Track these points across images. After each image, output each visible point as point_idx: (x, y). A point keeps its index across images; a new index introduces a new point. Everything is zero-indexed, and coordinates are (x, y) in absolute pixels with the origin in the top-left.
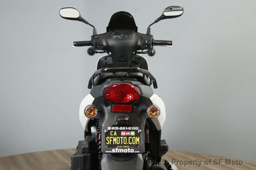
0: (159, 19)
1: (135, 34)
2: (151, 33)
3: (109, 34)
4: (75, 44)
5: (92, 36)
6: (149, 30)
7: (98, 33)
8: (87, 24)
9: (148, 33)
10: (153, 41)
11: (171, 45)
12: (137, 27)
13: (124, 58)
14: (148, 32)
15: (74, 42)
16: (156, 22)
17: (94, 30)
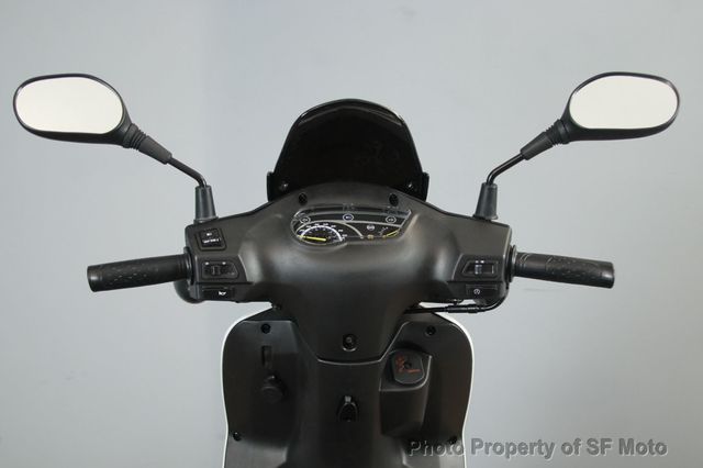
0: (546, 138)
1: (415, 218)
2: (502, 215)
3: (280, 216)
4: (94, 278)
5: (189, 230)
6: (488, 193)
7: (223, 209)
8: (165, 163)
9: (482, 214)
10: (514, 260)
11: (609, 284)
12: (425, 178)
13: (354, 341)
14: (483, 206)
15: (91, 270)
16: (528, 153)
17: (204, 194)
